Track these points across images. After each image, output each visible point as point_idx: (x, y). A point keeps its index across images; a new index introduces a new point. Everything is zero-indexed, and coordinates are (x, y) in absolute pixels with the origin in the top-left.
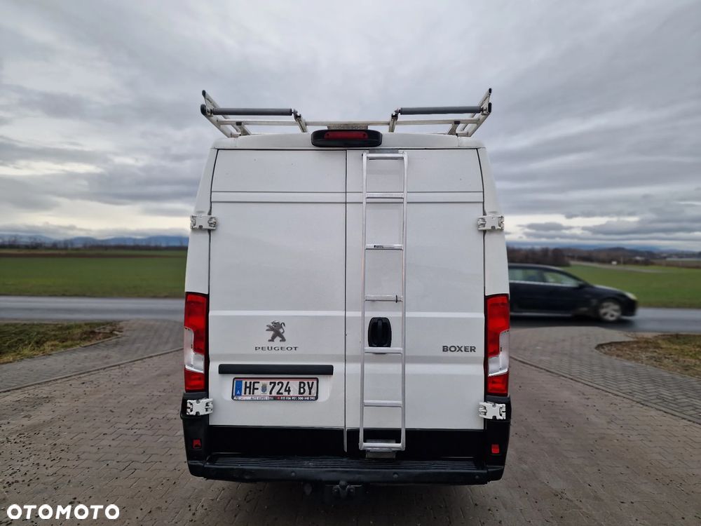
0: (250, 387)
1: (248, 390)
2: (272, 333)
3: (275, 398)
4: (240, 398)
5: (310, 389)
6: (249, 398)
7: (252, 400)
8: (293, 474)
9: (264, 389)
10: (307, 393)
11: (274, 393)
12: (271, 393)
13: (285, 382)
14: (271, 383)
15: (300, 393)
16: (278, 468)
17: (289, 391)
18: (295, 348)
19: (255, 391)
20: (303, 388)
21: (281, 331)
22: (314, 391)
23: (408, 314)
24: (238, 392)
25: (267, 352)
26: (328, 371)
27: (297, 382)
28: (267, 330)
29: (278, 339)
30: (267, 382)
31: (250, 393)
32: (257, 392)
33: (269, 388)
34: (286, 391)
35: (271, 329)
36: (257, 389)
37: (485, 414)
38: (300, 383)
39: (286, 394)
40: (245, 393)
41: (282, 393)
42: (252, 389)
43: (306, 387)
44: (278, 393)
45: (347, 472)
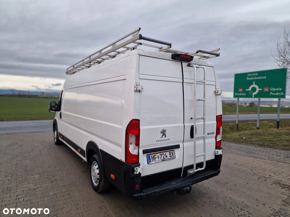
0: (153, 158)
1: (153, 159)
2: (162, 134)
3: (163, 160)
4: (151, 163)
5: (173, 154)
6: (154, 162)
7: (156, 163)
8: (172, 188)
9: (158, 157)
10: (172, 157)
11: (162, 159)
12: (161, 159)
13: (165, 153)
14: (160, 155)
15: (170, 157)
16: (166, 188)
17: (167, 157)
18: (169, 139)
19: (156, 159)
20: (171, 154)
21: (165, 133)
22: (174, 155)
23: (206, 123)
24: (150, 161)
25: (160, 142)
26: (178, 147)
27: (168, 152)
28: (161, 133)
29: (164, 136)
30: (159, 154)
31: (154, 160)
32: (157, 159)
33: (160, 156)
34: (166, 157)
35: (162, 132)
36: (156, 158)
37: (218, 153)
38: (169, 153)
39: (166, 158)
40: (152, 161)
41: (165, 158)
42: (154, 158)
43: (172, 154)
44: (163, 158)
45: (186, 182)
